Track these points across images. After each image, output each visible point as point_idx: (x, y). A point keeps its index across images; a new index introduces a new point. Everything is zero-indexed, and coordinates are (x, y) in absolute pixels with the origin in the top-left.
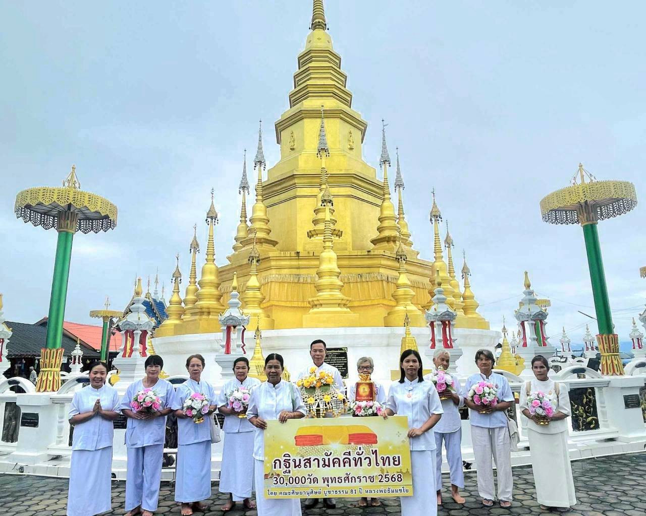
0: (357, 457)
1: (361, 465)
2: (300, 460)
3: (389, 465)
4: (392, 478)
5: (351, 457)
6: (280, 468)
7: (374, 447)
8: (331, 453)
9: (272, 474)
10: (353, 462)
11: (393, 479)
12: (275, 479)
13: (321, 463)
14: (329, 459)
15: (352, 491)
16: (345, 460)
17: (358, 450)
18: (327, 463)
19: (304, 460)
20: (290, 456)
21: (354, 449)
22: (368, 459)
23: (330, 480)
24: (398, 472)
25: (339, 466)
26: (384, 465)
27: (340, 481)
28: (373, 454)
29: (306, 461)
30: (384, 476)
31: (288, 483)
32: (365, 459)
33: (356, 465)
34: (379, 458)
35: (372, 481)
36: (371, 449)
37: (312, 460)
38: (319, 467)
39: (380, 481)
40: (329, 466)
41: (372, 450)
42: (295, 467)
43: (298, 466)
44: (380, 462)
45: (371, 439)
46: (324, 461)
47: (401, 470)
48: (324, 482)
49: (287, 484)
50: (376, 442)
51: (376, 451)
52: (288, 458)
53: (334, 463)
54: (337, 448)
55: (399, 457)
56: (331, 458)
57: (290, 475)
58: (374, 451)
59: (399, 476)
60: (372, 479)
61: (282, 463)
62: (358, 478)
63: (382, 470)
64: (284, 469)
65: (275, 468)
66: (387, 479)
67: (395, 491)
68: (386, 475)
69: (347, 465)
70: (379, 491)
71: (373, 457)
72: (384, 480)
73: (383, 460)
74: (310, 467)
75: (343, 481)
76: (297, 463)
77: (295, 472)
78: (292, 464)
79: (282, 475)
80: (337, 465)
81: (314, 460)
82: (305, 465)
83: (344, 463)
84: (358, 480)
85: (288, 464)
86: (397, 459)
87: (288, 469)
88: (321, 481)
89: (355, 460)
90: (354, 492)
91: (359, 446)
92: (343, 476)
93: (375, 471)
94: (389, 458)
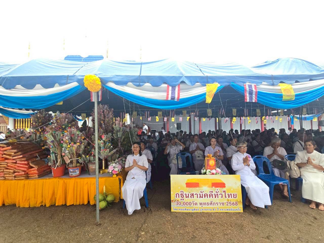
0: (216, 193)
1: (218, 198)
2: (188, 194)
3: (231, 197)
4: (233, 203)
5: (213, 194)
6: (179, 197)
7: (224, 189)
8: (203, 191)
9: (175, 200)
10: (214, 196)
11: (233, 204)
12: (177, 203)
13: (199, 196)
14: (202, 194)
15: (214, 209)
16: (210, 195)
17: (217, 191)
18: (201, 196)
19: (191, 194)
20: (183, 192)
21: (215, 190)
22: (221, 195)
23: (203, 204)
24: (235, 201)
25: (207, 197)
26: (229, 197)
27: (208, 204)
28: (224, 192)
29: (192, 195)
30: (229, 203)
31: (183, 205)
32: (220, 194)
33: (215, 197)
34: (226, 194)
35: (223, 205)
36: (222, 190)
37: (194, 194)
38: (197, 197)
39: (227, 205)
40: (202, 197)
41: (223, 191)
42: (186, 197)
43: (188, 197)
44: (227, 196)
45: (222, 185)
46: (200, 195)
47: (237, 200)
48: (200, 205)
49: (182, 205)
50: (225, 187)
51: (225, 191)
52: (183, 193)
53: (205, 196)
54: (206, 189)
55: (236, 194)
56: (204, 194)
57: (184, 201)
58: (224, 191)
59: (236, 203)
60: (223, 204)
61: (180, 195)
62: (216, 203)
63: (228, 200)
64: (180, 198)
65: (176, 197)
66: (230, 204)
67: (234, 210)
68: (230, 202)
69: (211, 197)
70: (227, 210)
71: (223, 194)
72: (229, 204)
73: (229, 195)
74: (193, 198)
75: (209, 204)
76: (187, 196)
77: (186, 200)
78: (185, 196)
79: (180, 201)
80: (206, 197)
81: (195, 195)
82: (191, 196)
83: (210, 196)
84: (216, 204)
85: (182, 196)
86: (235, 195)
87: (182, 198)
88: (198, 204)
89: (215, 195)
90: (215, 210)
91: (217, 188)
92: (209, 202)
93: (225, 200)
94: (231, 194)
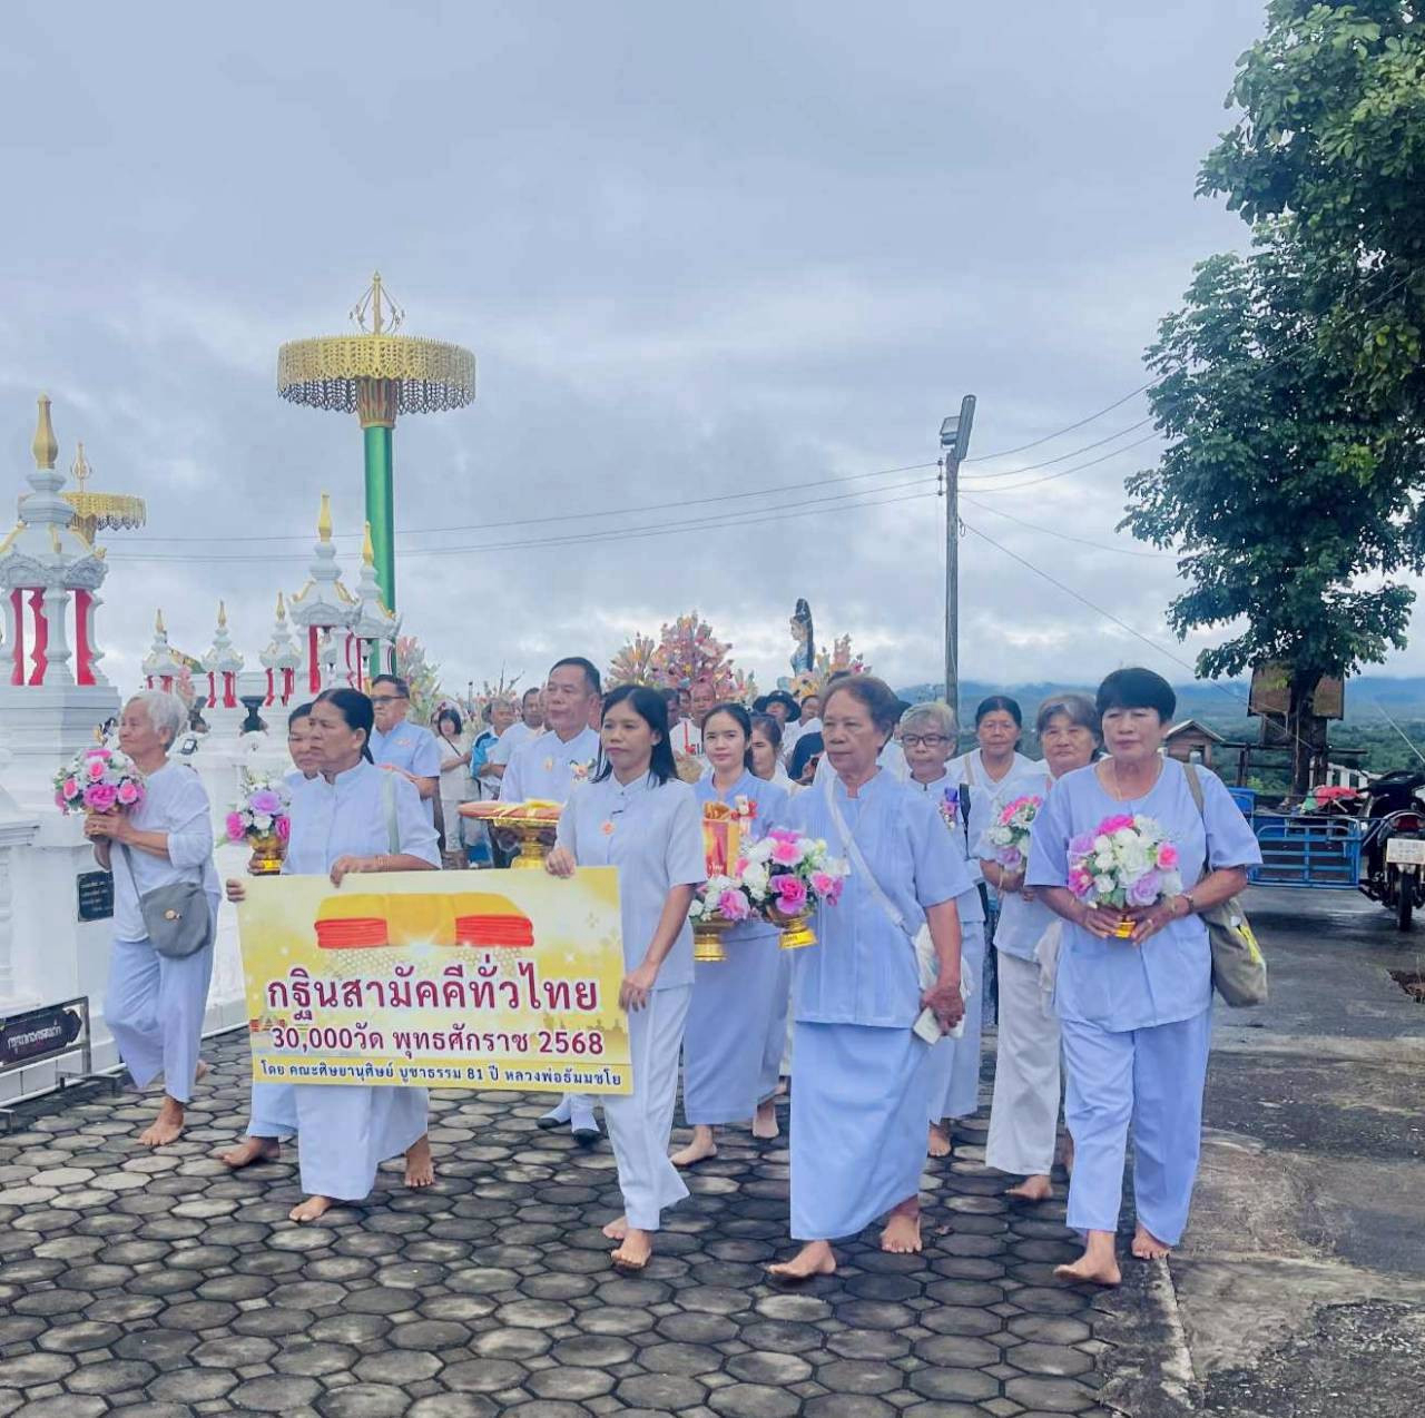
0: (481, 981)
1: (492, 1005)
2: (333, 985)
3: (567, 1006)
4: (575, 1041)
5: (464, 981)
6: (286, 1004)
7: (526, 955)
8: (412, 969)
9: (269, 1021)
10: (469, 996)
11: (579, 1047)
12: (277, 1033)
13: (388, 994)
14: (407, 984)
15: (470, 1072)
16: (450, 989)
17: (483, 963)
18: (402, 995)
19: (345, 986)
20: (306, 976)
21: (471, 957)
22: (509, 989)
23: (413, 1042)
24: (590, 1028)
25: (436, 1004)
26: (553, 1005)
27: (439, 1044)
28: (523, 973)
29: (349, 988)
30: (553, 1038)
31: (308, 1043)
32: (502, 987)
33: (478, 1004)
34: (539, 987)
35: (522, 1046)
36: (517, 961)
37: (363, 986)
38: (382, 1004)
39: (543, 1050)
40: (408, 1003)
41: (520, 964)
42: (323, 1003)
43: (329, 1001)
44: (542, 996)
45: (515, 930)
46: (396, 990)
47: (599, 1022)
48: (399, 1046)
49: (305, 1046)
50: (529, 942)
51: (530, 966)
52: (303, 980)
53: (421, 997)
54: (429, 956)
55: (593, 986)
56: (414, 980)
57: (312, 1024)
58: (524, 966)
59: (595, 1039)
60: (521, 1042)
61: (290, 993)
62: (485, 1038)
63: (548, 1020)
64: (294, 1007)
65: (273, 1004)
66: (562, 1046)
67: (583, 1079)
68: (558, 1034)
69: (455, 1001)
70: (542, 1078)
71: (522, 983)
72: (553, 1045)
73: (551, 991)
74: (360, 1004)
75: (447, 1044)
76: (327, 995)
77: (325, 1018)
78: (315, 996)
79: (292, 1023)
80: (428, 1001)
81: (369, 987)
82: (346, 999)
83: (448, 997)
84: (484, 1044)
85: (303, 995)
86: (588, 991)
87: (305, 1009)
88: (390, 1042)
89: (476, 990)
90: (476, 1074)
91: (484, 951)
92: (448, 1031)
93: (529, 1021)
94: (565, 986)
